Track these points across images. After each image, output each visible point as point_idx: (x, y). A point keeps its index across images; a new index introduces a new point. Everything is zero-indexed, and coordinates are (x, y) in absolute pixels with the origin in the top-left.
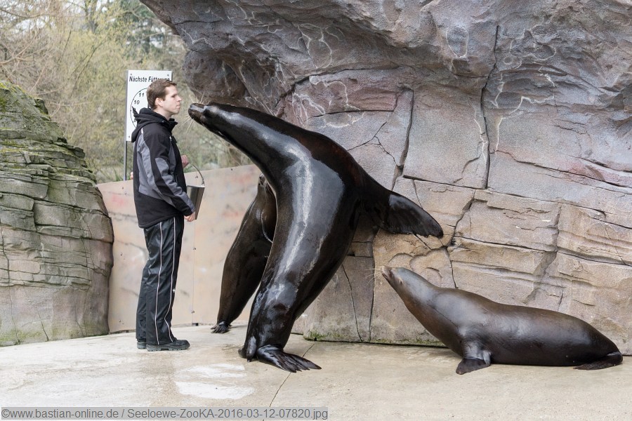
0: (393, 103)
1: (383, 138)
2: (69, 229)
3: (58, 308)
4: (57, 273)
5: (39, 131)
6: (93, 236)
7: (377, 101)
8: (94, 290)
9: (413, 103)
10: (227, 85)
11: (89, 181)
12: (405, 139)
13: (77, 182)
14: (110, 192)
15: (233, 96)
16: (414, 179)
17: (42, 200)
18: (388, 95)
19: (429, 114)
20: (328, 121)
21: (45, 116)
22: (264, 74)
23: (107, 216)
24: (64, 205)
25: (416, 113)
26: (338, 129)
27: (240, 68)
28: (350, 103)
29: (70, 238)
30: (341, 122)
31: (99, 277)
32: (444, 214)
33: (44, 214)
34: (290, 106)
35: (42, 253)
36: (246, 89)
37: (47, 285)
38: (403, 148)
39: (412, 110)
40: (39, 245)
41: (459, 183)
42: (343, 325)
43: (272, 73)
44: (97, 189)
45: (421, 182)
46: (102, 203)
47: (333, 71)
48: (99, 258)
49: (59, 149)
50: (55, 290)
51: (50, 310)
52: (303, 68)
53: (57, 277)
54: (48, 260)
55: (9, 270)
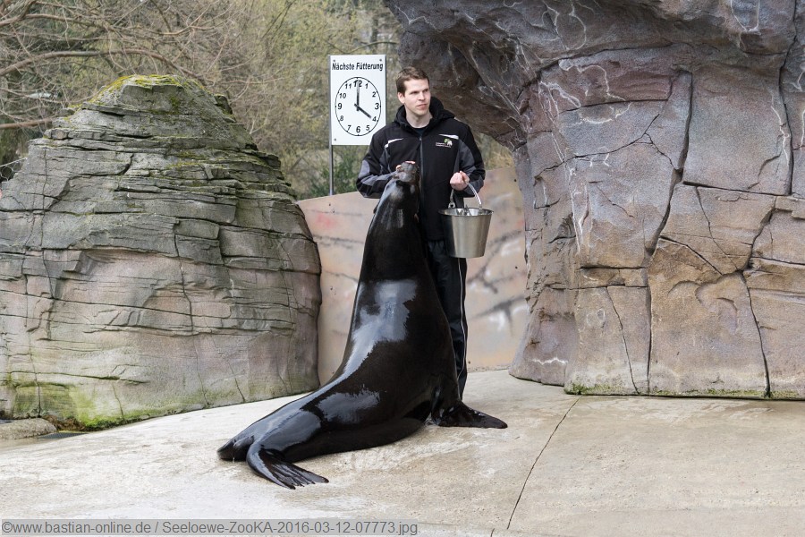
0: (667, 91)
1: (655, 134)
2: (265, 260)
3: (255, 360)
4: (252, 316)
5: (222, 137)
6: (296, 267)
7: (648, 88)
8: (299, 334)
9: (692, 89)
10: (455, 72)
11: (287, 197)
12: (684, 135)
13: (273, 199)
14: (313, 211)
15: (464, 85)
16: (697, 185)
17: (229, 225)
18: (660, 80)
19: (714, 102)
20: (585, 115)
21: (229, 117)
22: (502, 57)
23: (311, 241)
24: (257, 230)
25: (697, 102)
26: (597, 125)
27: (471, 51)
28: (611, 92)
29: (267, 271)
30: (602, 116)
31: (305, 319)
32: (737, 229)
33: (234, 242)
34: (535, 98)
35: (231, 292)
36: (479, 76)
37: (240, 332)
38: (682, 147)
39: (691, 98)
40: (228, 282)
41: (756, 189)
42: (613, 374)
43: (512, 57)
44: (297, 207)
45: (706, 189)
46: (304, 225)
47: (588, 52)
48: (304, 294)
49: (248, 159)
50: (250, 338)
51: (245, 362)
52: (550, 50)
53: (252, 321)
54: (239, 301)
55: (191, 315)
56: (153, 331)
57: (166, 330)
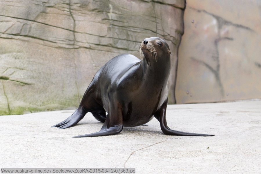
35: (110, 15)
40: (108, 6)
48: (169, 24)
53: (125, 42)
54: (116, 23)
55: (74, 32)
56: (41, 42)
57: (52, 42)
